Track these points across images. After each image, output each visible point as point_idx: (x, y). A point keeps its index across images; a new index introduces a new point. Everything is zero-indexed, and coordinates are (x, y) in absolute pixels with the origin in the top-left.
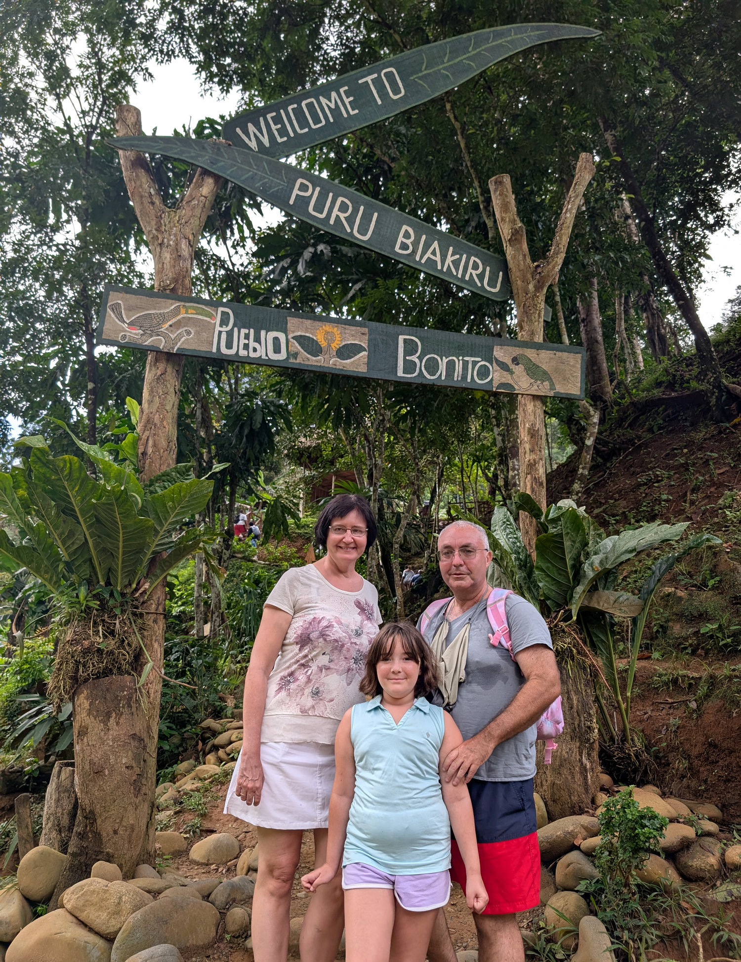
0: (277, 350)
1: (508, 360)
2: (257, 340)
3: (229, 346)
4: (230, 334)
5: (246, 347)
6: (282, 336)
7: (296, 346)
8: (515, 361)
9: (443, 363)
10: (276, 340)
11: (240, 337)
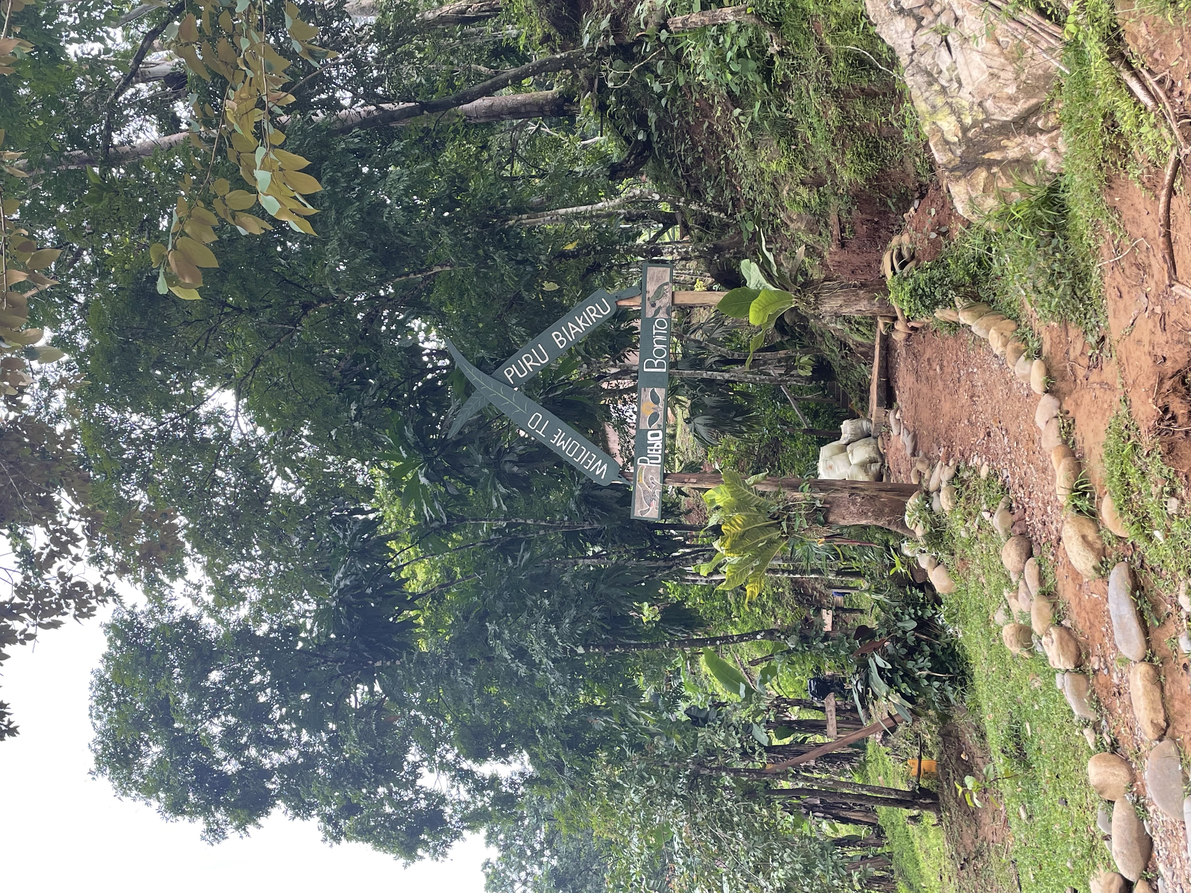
0: (657, 435)
1: (654, 309)
2: (653, 445)
3: (657, 459)
4: (651, 458)
5: (657, 450)
6: (650, 433)
7: (654, 426)
8: (653, 305)
9: (658, 347)
10: (652, 435)
11: (652, 454)
